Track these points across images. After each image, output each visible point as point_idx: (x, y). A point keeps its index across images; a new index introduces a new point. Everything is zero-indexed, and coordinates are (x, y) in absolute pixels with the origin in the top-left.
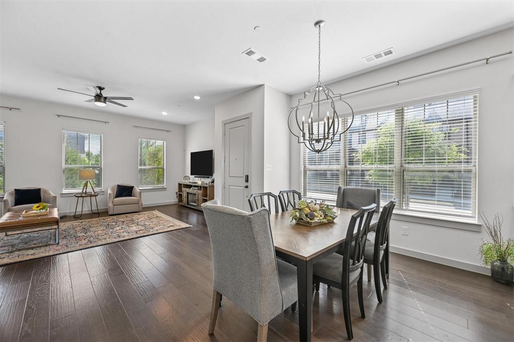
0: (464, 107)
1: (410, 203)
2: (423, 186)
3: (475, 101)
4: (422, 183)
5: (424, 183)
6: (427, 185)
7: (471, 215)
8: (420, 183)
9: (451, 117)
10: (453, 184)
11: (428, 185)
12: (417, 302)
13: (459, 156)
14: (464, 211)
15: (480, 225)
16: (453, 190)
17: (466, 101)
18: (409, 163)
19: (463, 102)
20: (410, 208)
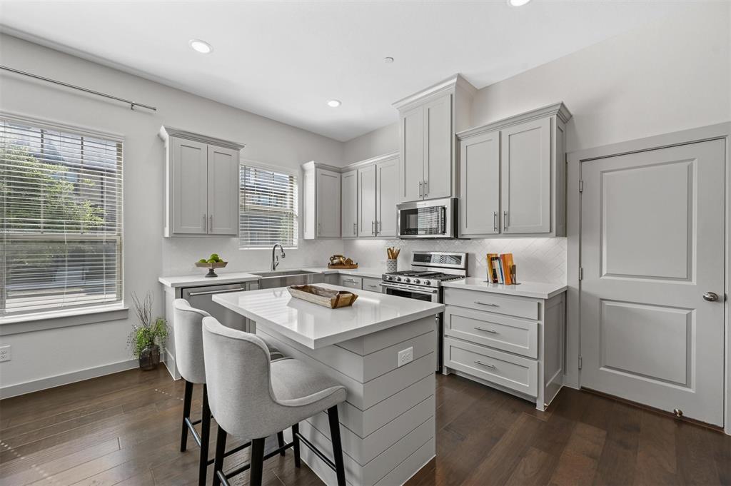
0: (104, 155)
1: (7, 301)
2: (36, 267)
3: (119, 150)
4: (33, 262)
5: (37, 262)
6: (43, 264)
7: (115, 299)
8: (28, 262)
9: (87, 163)
10: (84, 261)
11: (46, 264)
12: (38, 469)
13: (95, 220)
14: (107, 296)
15: (127, 310)
16: (83, 270)
17: (108, 148)
18: (8, 227)
19: (104, 147)
20: (7, 311)
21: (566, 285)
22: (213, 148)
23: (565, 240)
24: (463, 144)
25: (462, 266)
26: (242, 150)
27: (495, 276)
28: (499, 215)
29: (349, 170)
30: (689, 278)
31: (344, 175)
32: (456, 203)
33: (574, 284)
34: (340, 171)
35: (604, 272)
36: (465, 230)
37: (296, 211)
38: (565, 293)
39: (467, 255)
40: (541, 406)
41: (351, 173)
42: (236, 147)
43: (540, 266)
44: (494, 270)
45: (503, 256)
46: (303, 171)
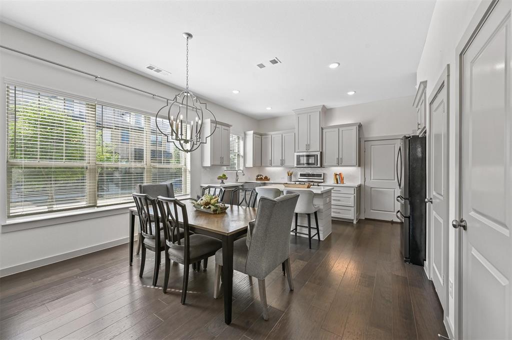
21: (360, 183)
22: (223, 127)
23: (360, 168)
24: (324, 131)
25: (322, 178)
26: (231, 127)
27: (337, 181)
28: (338, 159)
29: (266, 135)
30: (394, 180)
31: (263, 137)
32: (321, 153)
33: (363, 183)
34: (261, 135)
35: (372, 178)
36: (325, 164)
37: (242, 153)
38: (360, 186)
39: (324, 174)
40: (355, 222)
41: (267, 136)
42: (228, 126)
43: (352, 177)
44: (337, 179)
45: (340, 174)
46: (245, 134)
